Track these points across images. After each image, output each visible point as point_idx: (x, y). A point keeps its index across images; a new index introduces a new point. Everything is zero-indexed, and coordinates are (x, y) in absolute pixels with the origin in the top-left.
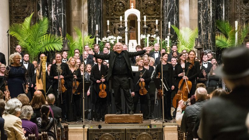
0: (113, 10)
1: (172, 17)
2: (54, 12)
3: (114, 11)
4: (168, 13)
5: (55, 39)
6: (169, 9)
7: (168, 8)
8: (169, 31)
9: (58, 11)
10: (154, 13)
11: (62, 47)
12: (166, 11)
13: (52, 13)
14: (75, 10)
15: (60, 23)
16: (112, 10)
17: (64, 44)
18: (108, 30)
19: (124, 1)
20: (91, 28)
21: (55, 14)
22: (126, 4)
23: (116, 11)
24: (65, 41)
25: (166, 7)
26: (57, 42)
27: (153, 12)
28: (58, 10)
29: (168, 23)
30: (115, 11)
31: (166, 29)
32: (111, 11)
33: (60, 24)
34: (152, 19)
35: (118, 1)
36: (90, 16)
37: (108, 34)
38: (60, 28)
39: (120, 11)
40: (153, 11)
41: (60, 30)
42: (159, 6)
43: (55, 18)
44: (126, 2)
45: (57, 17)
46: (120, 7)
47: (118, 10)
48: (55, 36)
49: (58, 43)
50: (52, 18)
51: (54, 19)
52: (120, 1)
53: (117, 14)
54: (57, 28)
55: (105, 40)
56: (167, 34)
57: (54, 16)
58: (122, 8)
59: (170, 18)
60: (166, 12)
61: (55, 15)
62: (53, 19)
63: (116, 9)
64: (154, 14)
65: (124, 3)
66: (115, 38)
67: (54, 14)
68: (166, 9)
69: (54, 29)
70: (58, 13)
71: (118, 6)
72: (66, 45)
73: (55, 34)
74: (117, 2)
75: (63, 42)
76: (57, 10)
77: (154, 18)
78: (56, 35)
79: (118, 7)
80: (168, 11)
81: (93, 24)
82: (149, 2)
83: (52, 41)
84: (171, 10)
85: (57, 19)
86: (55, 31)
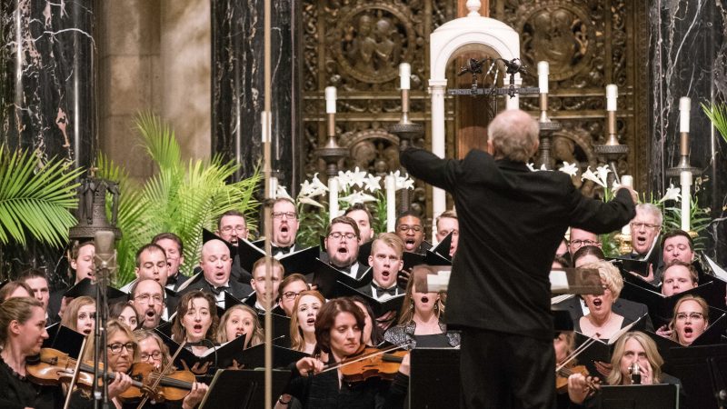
0: (341, 57)
1: (698, 72)
2: (29, 20)
3: (344, 63)
4: (675, 48)
5: (32, 175)
6: (681, 27)
7: (673, 17)
8: (684, 151)
9: (48, 14)
10: (571, 74)
11: (70, 221)
12: (665, 36)
13: (12, 22)
14: (126, 55)
15: (62, 82)
16: (335, 59)
17: (84, 205)
18: (332, 144)
19: (405, 8)
20: (228, 129)
21: (36, 30)
22: (415, 24)
23: (360, 65)
24: (92, 186)
25: (665, 15)
26: (44, 191)
27: (567, 67)
28: (48, 9)
29: (677, 103)
30: (353, 64)
31: (662, 140)
32: (330, 60)
33: (63, 90)
34: (562, 109)
35: (369, 7)
36: (227, 67)
37: (332, 167)
38: (61, 115)
39: (377, 62)
40: (564, 62)
41: (62, 126)
42: (598, 34)
43: (34, 54)
44: (415, 12)
45: (42, 47)
46: (379, 40)
47: (367, 56)
48: (28, 156)
49: (50, 202)
50: (14, 55)
51: (29, 59)
52: (384, 6)
53: (365, 79)
54: (44, 111)
55: (316, 193)
56: (667, 167)
57: (29, 40)
58: (390, 43)
59: (687, 75)
60: (665, 44)
61: (34, 37)
62: (20, 59)
63: (358, 53)
64: (572, 78)
65: (400, 15)
66: (373, 183)
67: (24, 30)
68: (663, 26)
69: (26, 118)
70: (48, 23)
71: (368, 34)
72: (97, 208)
73: (28, 147)
74: (364, 13)
75: (83, 194)
76: (43, 8)
77: (574, 100)
78: (38, 153)
79: (370, 40)
80: (677, 39)
81: (243, 110)
82: (545, 15)
83: (16, 189)
84: (694, 30)
85: (46, 59)
86: (30, 132)
